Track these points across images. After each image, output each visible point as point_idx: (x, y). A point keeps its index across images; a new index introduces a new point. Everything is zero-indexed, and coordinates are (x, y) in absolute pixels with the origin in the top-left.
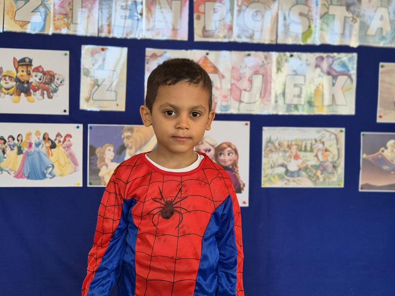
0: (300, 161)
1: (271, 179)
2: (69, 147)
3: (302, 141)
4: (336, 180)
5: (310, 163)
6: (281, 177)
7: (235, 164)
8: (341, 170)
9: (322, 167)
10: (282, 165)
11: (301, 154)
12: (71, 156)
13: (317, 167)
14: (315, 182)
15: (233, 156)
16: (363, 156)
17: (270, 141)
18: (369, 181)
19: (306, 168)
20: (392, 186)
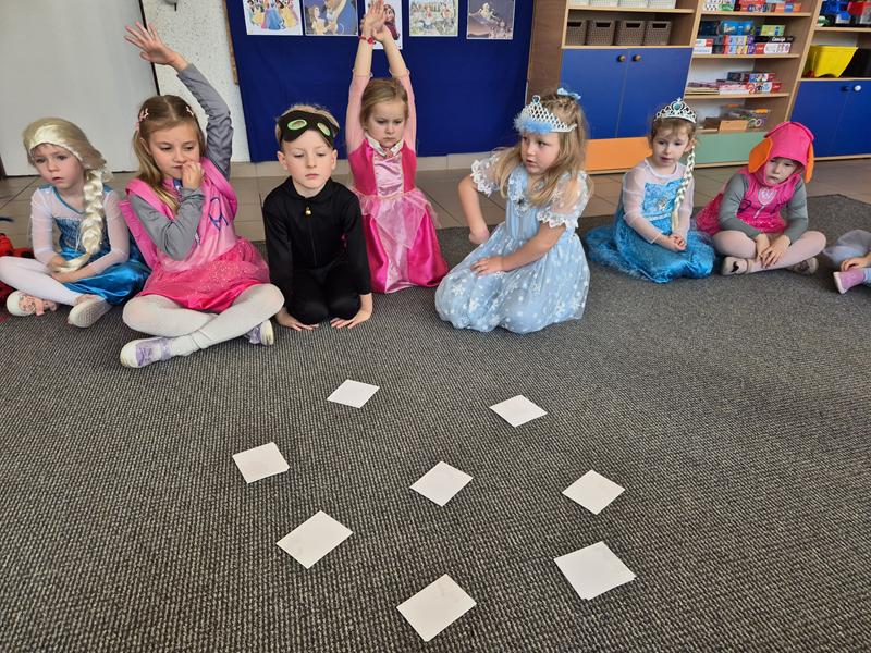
0: (432, 18)
1: (416, 31)
2: (292, 7)
3: (433, 4)
4: (453, 32)
8: (456, 24)
9: (444, 22)
10: (422, 21)
11: (433, 13)
12: (294, 13)
13: (442, 22)
14: (441, 33)
15: (392, 14)
16: (469, 14)
17: (414, 4)
18: (474, 32)
20: (487, 35)
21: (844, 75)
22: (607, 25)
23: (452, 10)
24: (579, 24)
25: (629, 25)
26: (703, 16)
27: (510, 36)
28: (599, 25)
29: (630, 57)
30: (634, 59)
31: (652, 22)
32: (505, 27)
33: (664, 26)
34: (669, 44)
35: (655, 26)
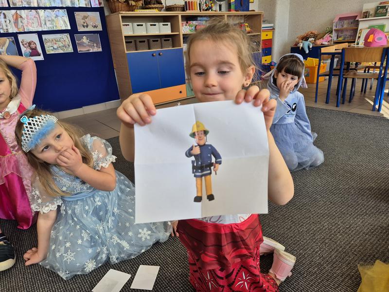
0: (57, 45)
1: (50, 51)
3: (56, 38)
4: (70, 50)
5: (60, 45)
6: (52, 50)
7: (36, 47)
8: (71, 46)
9: (65, 46)
10: (52, 47)
11: (57, 43)
13: (63, 46)
14: (64, 51)
15: (35, 45)
16: (77, 42)
17: (45, 39)
18: (80, 49)
19: (60, 47)
20: (89, 50)
22: (144, 41)
23: (67, 40)
24: (131, 42)
25: (154, 41)
26: (183, 35)
27: (100, 50)
28: (140, 42)
29: (158, 54)
30: (159, 54)
31: (163, 39)
32: (97, 46)
33: (169, 40)
34: (173, 47)
35: (165, 40)
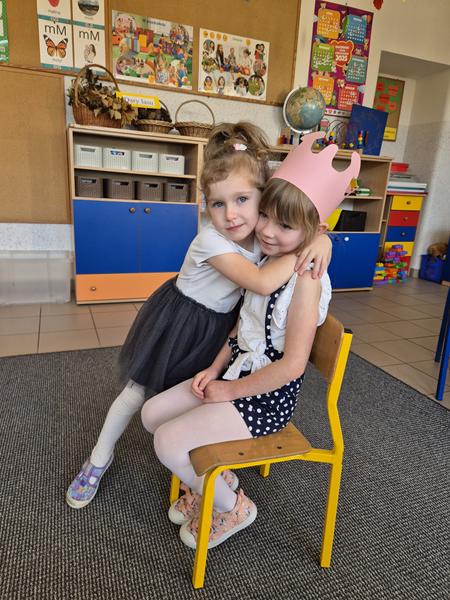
21: (335, 229)
22: (127, 184)
24: (93, 181)
33: (182, 187)
